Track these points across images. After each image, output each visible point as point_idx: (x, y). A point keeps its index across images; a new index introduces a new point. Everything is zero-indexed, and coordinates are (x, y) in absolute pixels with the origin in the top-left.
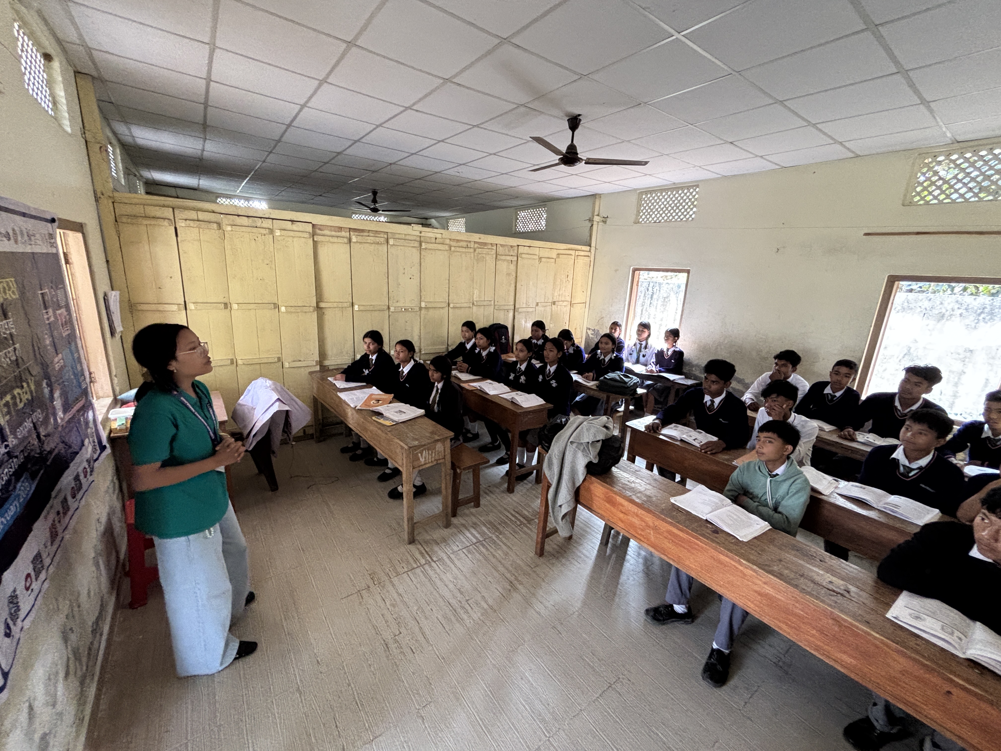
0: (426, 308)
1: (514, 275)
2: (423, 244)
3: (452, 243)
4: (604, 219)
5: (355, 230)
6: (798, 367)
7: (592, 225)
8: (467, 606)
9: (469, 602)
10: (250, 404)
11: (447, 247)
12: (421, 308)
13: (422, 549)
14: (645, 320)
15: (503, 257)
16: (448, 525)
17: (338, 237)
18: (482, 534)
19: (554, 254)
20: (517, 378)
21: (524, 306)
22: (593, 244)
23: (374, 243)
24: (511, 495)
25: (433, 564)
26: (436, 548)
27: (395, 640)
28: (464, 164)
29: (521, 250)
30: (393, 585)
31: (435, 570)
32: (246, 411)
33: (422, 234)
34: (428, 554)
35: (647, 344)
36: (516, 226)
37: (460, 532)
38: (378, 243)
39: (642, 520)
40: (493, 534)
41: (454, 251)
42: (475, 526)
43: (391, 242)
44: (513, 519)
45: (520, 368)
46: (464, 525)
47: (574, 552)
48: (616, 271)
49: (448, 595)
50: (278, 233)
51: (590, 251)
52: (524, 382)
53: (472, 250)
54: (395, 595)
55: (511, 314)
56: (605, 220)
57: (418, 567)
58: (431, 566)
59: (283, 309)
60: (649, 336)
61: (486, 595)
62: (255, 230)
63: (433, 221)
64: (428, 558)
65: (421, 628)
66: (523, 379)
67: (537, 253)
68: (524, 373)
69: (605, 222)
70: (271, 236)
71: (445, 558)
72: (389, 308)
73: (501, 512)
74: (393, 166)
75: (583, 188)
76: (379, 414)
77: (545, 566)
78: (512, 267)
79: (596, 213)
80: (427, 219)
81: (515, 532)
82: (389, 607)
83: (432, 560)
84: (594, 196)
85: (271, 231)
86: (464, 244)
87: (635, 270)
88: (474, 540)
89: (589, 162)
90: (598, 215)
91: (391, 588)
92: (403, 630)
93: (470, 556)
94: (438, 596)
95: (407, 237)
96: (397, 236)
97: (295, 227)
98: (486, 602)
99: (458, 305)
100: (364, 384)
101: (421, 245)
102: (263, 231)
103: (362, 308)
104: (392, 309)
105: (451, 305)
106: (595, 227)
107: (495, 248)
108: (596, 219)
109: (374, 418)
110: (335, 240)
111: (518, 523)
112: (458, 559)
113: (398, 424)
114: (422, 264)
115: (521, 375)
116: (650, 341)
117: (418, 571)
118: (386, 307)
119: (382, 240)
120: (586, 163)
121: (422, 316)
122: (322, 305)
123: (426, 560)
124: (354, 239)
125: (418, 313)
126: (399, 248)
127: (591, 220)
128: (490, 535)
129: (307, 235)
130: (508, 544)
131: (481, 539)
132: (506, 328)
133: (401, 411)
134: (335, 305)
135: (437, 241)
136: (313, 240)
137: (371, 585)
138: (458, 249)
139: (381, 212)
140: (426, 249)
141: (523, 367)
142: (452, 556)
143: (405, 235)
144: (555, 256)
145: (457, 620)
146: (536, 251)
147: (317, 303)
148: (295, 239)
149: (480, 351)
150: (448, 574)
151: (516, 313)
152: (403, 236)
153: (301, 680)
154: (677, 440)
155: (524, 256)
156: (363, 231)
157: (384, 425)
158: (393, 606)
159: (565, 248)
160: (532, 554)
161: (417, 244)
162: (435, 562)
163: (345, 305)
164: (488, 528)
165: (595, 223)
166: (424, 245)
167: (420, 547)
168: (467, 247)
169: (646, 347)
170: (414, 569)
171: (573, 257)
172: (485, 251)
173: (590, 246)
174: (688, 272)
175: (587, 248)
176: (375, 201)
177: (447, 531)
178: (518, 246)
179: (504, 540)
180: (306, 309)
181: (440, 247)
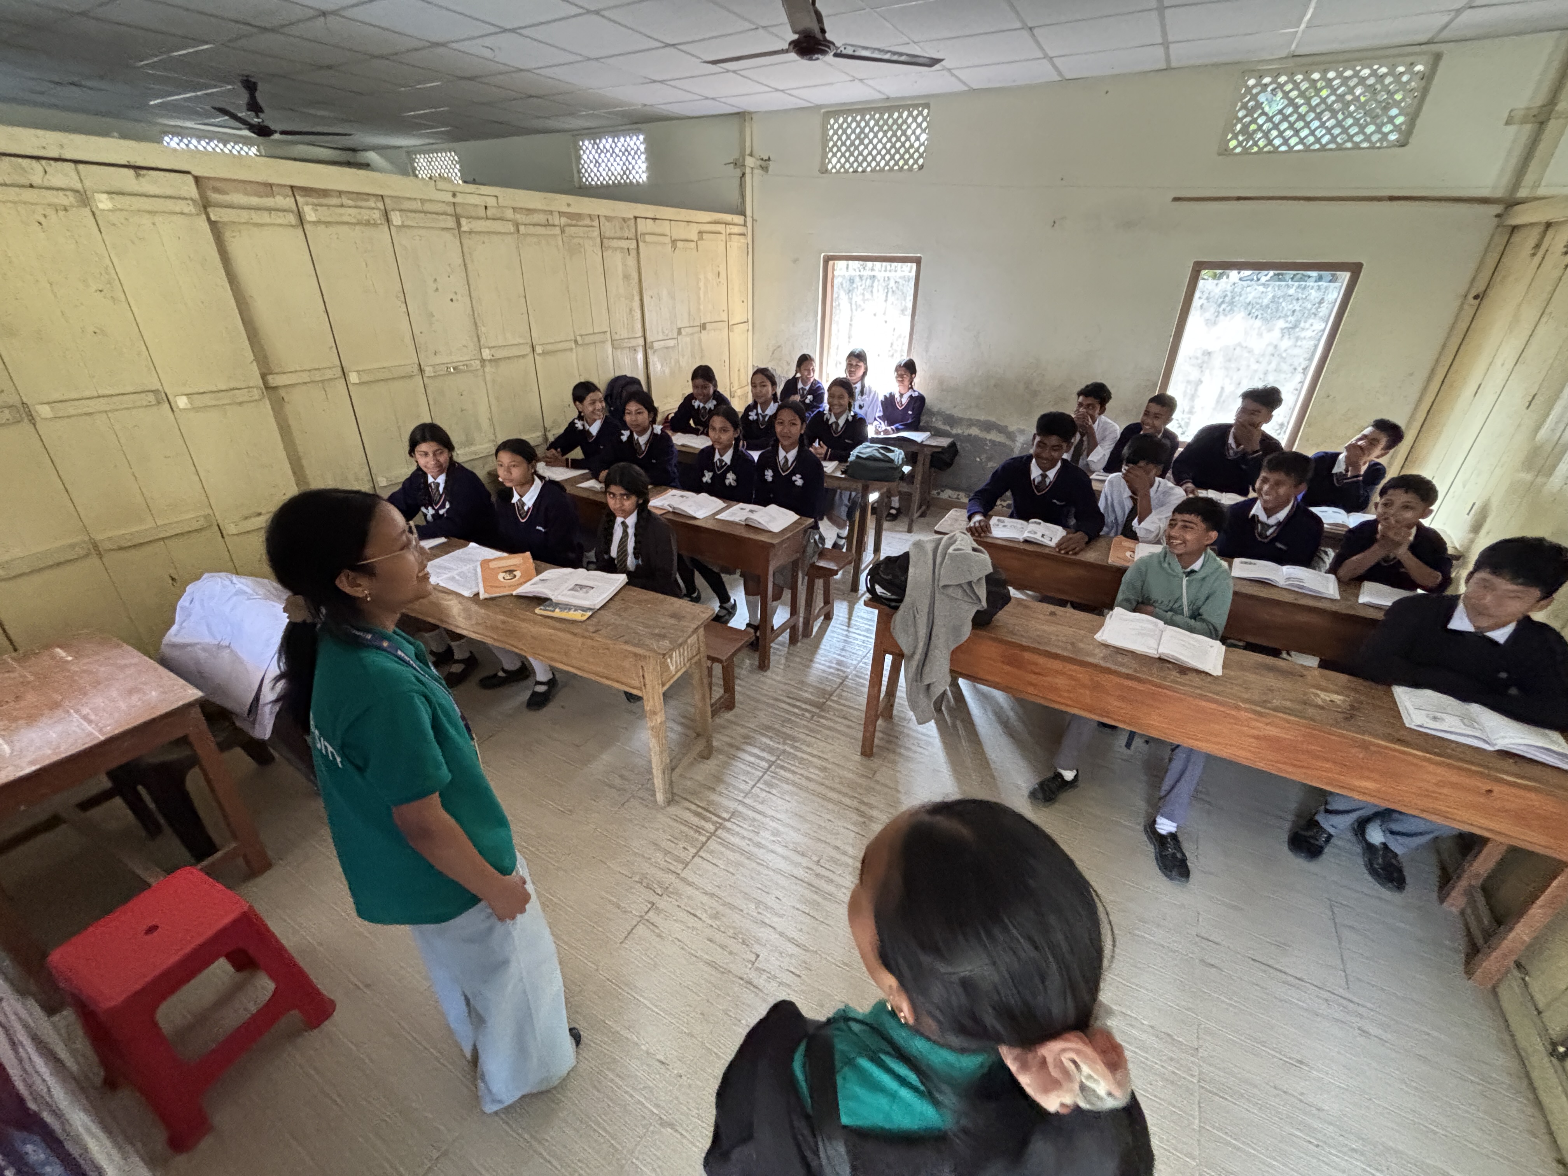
0: (494, 361)
1: (636, 280)
2: (463, 221)
3: (519, 217)
4: (763, 164)
5: (307, 191)
7: (744, 174)
9: (822, 862)
10: (208, 639)
11: (510, 227)
12: (483, 361)
13: (693, 807)
14: (857, 347)
15: (615, 243)
16: (707, 754)
17: (269, 210)
18: (771, 750)
19: (692, 233)
20: (719, 479)
21: (661, 337)
22: (749, 212)
23: (359, 223)
24: (769, 673)
25: (728, 824)
26: (714, 797)
27: (757, 969)
29: (643, 226)
30: (690, 884)
31: (738, 833)
32: (202, 655)
33: (459, 199)
34: (710, 812)
35: (863, 387)
36: (579, 172)
37: (734, 758)
38: (368, 224)
40: (784, 744)
41: (525, 235)
42: (748, 740)
43: (396, 219)
44: (796, 711)
45: (721, 461)
46: (731, 745)
47: (908, 735)
48: (795, 261)
49: (782, 865)
50: (104, 203)
51: (745, 225)
52: (734, 484)
53: (557, 231)
54: (705, 899)
55: (640, 356)
56: (765, 165)
57: (709, 839)
58: (728, 830)
59: (182, 402)
60: (865, 373)
61: (839, 843)
62: (29, 195)
63: (373, 156)
64: (715, 819)
65: (781, 934)
66: (731, 478)
67: (668, 232)
68: (733, 467)
69: (765, 169)
70: (86, 212)
71: (741, 808)
72: (421, 371)
73: (772, 706)
75: (729, 101)
76: (541, 600)
77: (884, 768)
78: (631, 261)
79: (748, 151)
81: (812, 730)
82: (710, 922)
83: (724, 819)
84: (742, 116)
85: (84, 199)
86: (541, 218)
87: (827, 259)
88: (765, 765)
90: (751, 155)
91: (690, 890)
92: (757, 948)
93: (774, 791)
94: (771, 873)
95: (428, 207)
96: (407, 205)
97: (149, 184)
98: (845, 853)
99: (549, 348)
100: (443, 540)
101: (459, 224)
102: (62, 199)
103: (366, 378)
104: (429, 371)
105: (539, 350)
106: (748, 177)
107: (596, 223)
108: (750, 162)
109: (537, 611)
110: (265, 218)
111: (807, 715)
112: (762, 803)
113: (595, 612)
114: (469, 266)
115: (727, 471)
117: (713, 844)
118: (416, 369)
119: (377, 215)
121: (488, 377)
122: (273, 380)
123: (714, 823)
124: (310, 215)
125: (480, 373)
126: (415, 232)
127: (738, 164)
128: (780, 747)
129: (190, 208)
130: (815, 752)
131: (773, 759)
132: (635, 381)
133: (582, 587)
134: (305, 377)
135: (489, 213)
136: (209, 219)
137: (655, 898)
138: (532, 230)
140: (470, 232)
141: (727, 458)
142: (747, 801)
143: (423, 201)
144: (695, 237)
145: (825, 899)
146: (665, 227)
147: (263, 376)
148: (158, 219)
149: (631, 437)
150: (762, 833)
151: (649, 352)
152: (418, 205)
153: (657, 1106)
155: (648, 238)
156: (325, 193)
157: (574, 622)
158: (716, 916)
159: (709, 219)
160: (858, 757)
161: (451, 223)
162: (728, 820)
163: (329, 374)
164: (771, 738)
165: (748, 171)
166: (465, 226)
167: (687, 804)
168: (548, 225)
169: (862, 393)
170: (704, 844)
171: (723, 237)
172: (580, 231)
173: (744, 214)
174: (918, 261)
175: (738, 219)
176: (254, 107)
177: (711, 765)
178: (636, 218)
179: (804, 748)
180: (241, 396)
181: (498, 226)
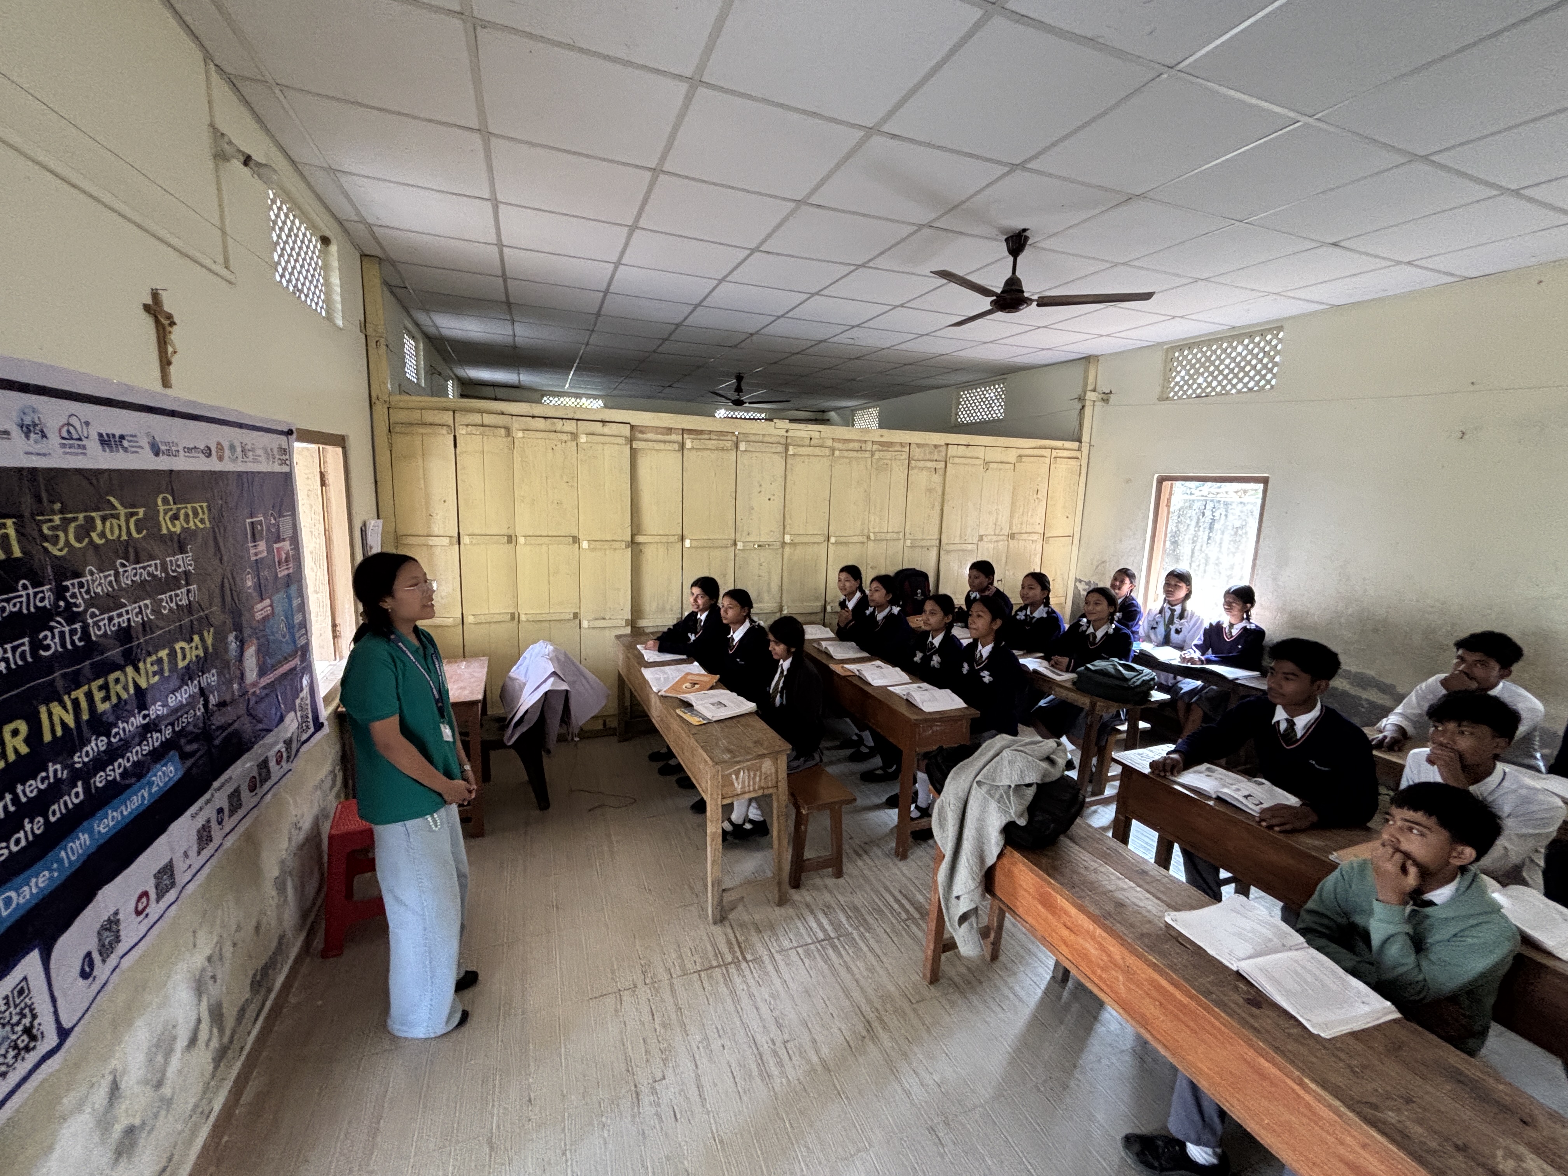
0: (793, 544)
1: (940, 493)
2: (791, 448)
3: (836, 445)
4: (1105, 397)
5: (690, 431)
6: (1515, 668)
7: (1083, 407)
8: (782, 1052)
9: (789, 1045)
10: (522, 679)
11: (827, 452)
12: (784, 544)
13: (731, 936)
14: (1182, 567)
15: (921, 464)
16: (782, 901)
17: (665, 442)
18: (837, 926)
19: (1012, 456)
20: (927, 659)
21: (957, 541)
22: (1085, 438)
23: (717, 449)
24: (901, 864)
25: (744, 965)
26: (755, 938)
27: (653, 1088)
28: (858, 326)
29: (952, 451)
30: (673, 991)
31: (744, 976)
32: (517, 687)
33: (789, 434)
34: (740, 947)
35: (1183, 610)
36: (957, 414)
37: (801, 917)
38: (723, 449)
39: (1102, 948)
40: (857, 928)
41: (839, 457)
42: (827, 910)
43: (742, 447)
44: (896, 906)
45: (932, 643)
46: (808, 906)
47: (998, 989)
48: (1128, 481)
49: (755, 1025)
50: (583, 439)
51: (1079, 449)
52: (937, 666)
53: (868, 455)
54: (671, 1008)
55: (934, 553)
56: (1106, 398)
57: (719, 966)
58: (739, 968)
59: (585, 545)
60: (1188, 596)
61: (819, 1038)
62: (553, 435)
63: (833, 415)
64: (739, 954)
65: (698, 1077)
66: (936, 660)
67: (981, 455)
68: (940, 651)
69: (1106, 401)
70: (574, 443)
71: (766, 959)
72: (735, 544)
73: (877, 892)
74: (754, 338)
75: (1065, 348)
76: (688, 705)
77: (936, 1003)
78: (937, 479)
79: (1090, 387)
80: (823, 411)
81: (894, 931)
82: (657, 1026)
83: (744, 958)
84: (1088, 359)
85: (575, 436)
86: (856, 445)
87: (1161, 480)
88: (821, 936)
89: (1044, 302)
90: (1094, 390)
91: (667, 995)
92: (669, 1073)
93: (807, 961)
94: (738, 1023)
95: (767, 439)
96: (753, 438)
97: (607, 430)
98: (817, 1052)
99: (844, 540)
100: (684, 657)
101: (787, 450)
102: (564, 437)
103: (695, 544)
104: (740, 545)
105: (833, 540)
106: (1088, 411)
107: (907, 449)
108: (1091, 396)
109: (678, 711)
110: (661, 446)
111: (904, 916)
112: (787, 965)
113: (710, 723)
114: (789, 477)
115: (934, 654)
116: (1190, 605)
117: (717, 973)
118: (730, 542)
119: (729, 444)
120: (1038, 305)
121: (786, 556)
122: (640, 539)
123: (734, 956)
124: (689, 444)
125: (780, 551)
126: (754, 455)
127: (1081, 399)
128: (850, 929)
129: (621, 441)
130: (878, 951)
131: (833, 935)
132: (924, 576)
133: (720, 703)
134: (657, 539)
135: (813, 442)
136: (631, 448)
137: (640, 984)
138: (846, 454)
139: (747, 405)
140: (794, 455)
141: (937, 641)
142: (777, 956)
143: (764, 435)
144: (1013, 459)
145: (761, 1075)
146: (980, 452)
147: (633, 536)
148: (606, 447)
149: (873, 613)
150: (763, 989)
151: (942, 552)
152: (761, 438)
153: (498, 1127)
154: (1210, 798)
155: (956, 460)
156: (701, 432)
157: (688, 723)
158: (664, 1026)
159: (1033, 445)
160: (916, 977)
161: (780, 449)
162: (747, 962)
163: (672, 539)
164: (848, 917)
165: (1088, 403)
166: (791, 451)
167: (729, 931)
168: (861, 450)
169: (1181, 616)
170: (712, 967)
171: (1047, 460)
172: (889, 455)
173: (1080, 441)
174: (1265, 481)
175: (1077, 444)
176: (739, 390)
177: (779, 912)
178: (947, 445)
179: (872, 942)
180: (616, 545)
181: (817, 451)
